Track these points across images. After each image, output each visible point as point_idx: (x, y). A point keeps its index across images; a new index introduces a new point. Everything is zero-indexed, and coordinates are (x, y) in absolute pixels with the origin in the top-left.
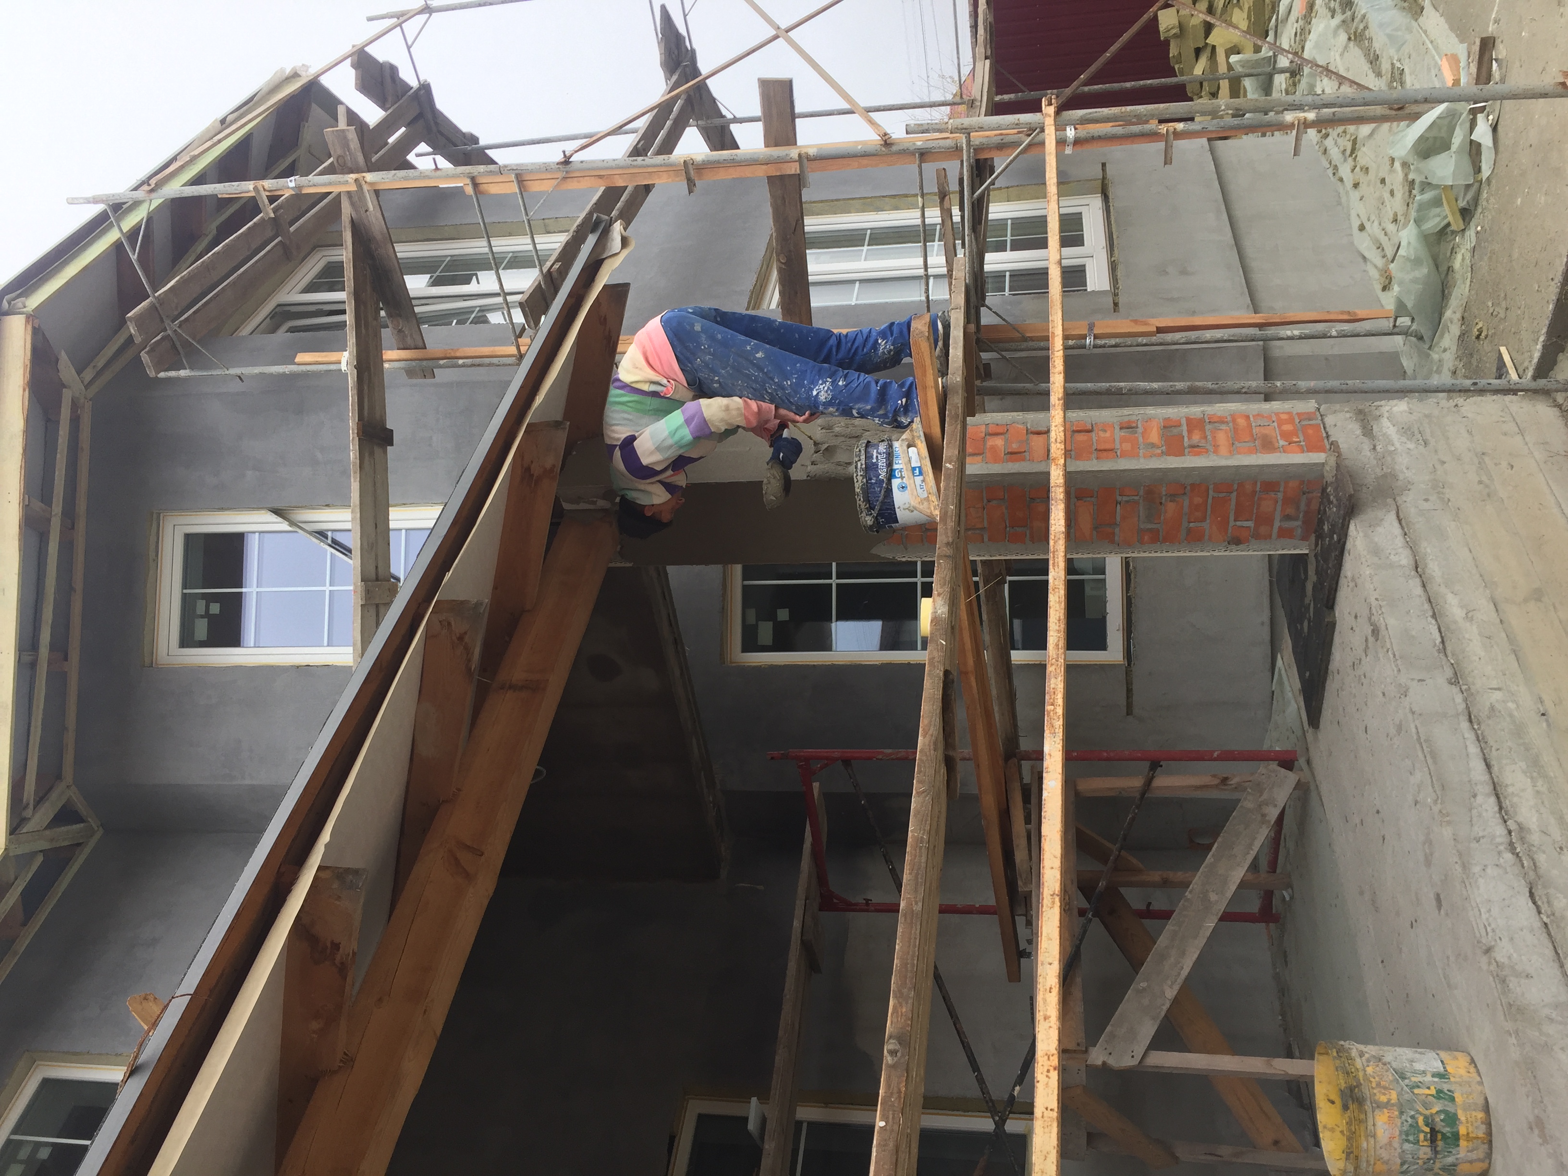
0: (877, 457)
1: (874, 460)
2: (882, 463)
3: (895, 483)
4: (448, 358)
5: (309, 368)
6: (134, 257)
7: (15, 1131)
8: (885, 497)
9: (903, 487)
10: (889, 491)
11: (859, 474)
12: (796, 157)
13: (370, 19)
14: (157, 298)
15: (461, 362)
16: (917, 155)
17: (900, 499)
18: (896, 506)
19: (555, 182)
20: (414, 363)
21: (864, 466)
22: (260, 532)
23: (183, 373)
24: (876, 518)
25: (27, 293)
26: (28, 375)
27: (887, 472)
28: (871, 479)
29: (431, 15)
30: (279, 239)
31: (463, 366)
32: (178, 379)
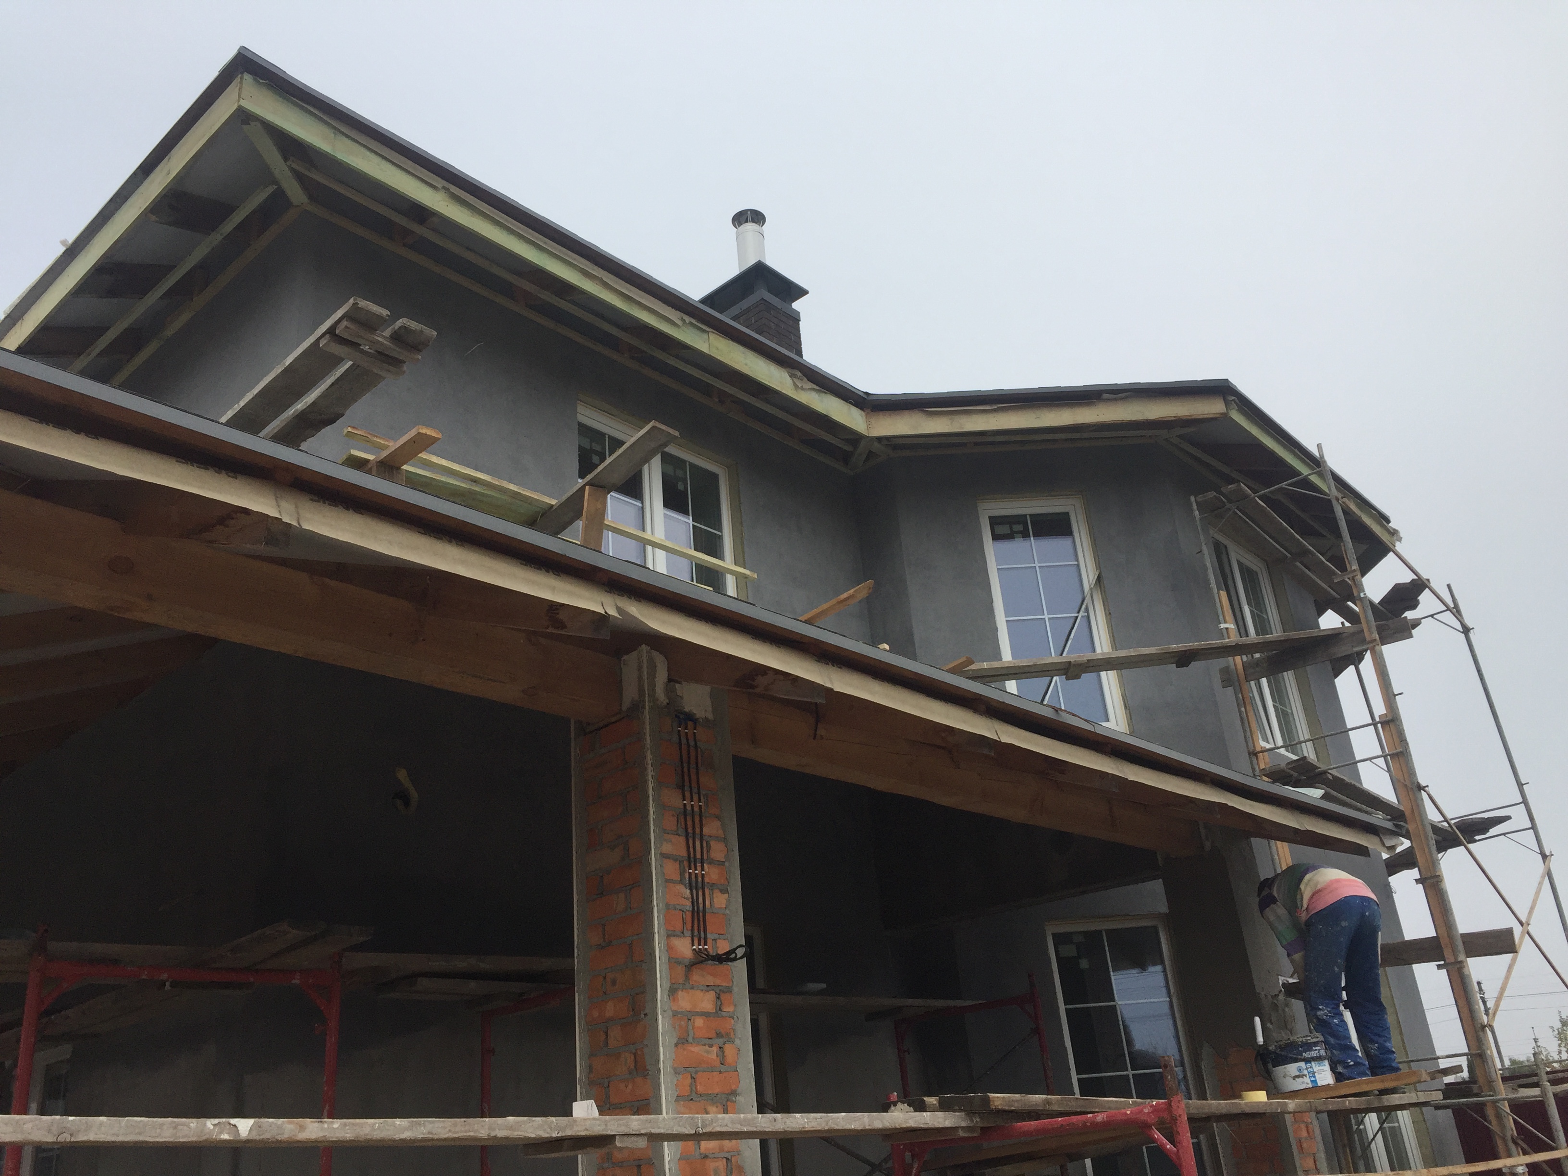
0: (1316, 1050)
1: (1314, 1048)
2: (1313, 1054)
3: (1302, 1064)
4: (1243, 700)
5: (1217, 601)
6: (1284, 485)
7: (691, 464)
8: (1291, 1058)
9: (1300, 1070)
10: (1296, 1060)
11: (1304, 1039)
12: (1459, 959)
13: (1449, 586)
14: (1254, 498)
15: (1243, 709)
16: (1479, 1051)
17: (1292, 1068)
18: (1286, 1066)
19: (1402, 781)
20: (1235, 675)
21: (1309, 1041)
22: (1078, 565)
23: (1197, 513)
24: (1275, 1052)
25: (1241, 411)
26: (1185, 418)
27: (1308, 1058)
28: (1301, 1047)
29: (1462, 633)
30: (1289, 556)
31: (1240, 712)
32: (1192, 510)
